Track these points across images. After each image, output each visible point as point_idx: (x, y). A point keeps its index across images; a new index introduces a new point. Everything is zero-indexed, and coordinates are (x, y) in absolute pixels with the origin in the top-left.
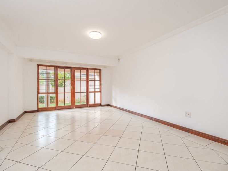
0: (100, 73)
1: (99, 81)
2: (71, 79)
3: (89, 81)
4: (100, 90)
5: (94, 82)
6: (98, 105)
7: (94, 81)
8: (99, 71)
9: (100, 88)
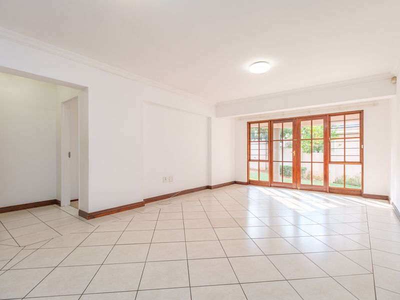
0: (361, 119)
1: (359, 139)
2: (294, 138)
3: (332, 141)
4: (361, 160)
5: (345, 141)
6: (356, 193)
7: (345, 138)
8: (358, 115)
9: (361, 154)
